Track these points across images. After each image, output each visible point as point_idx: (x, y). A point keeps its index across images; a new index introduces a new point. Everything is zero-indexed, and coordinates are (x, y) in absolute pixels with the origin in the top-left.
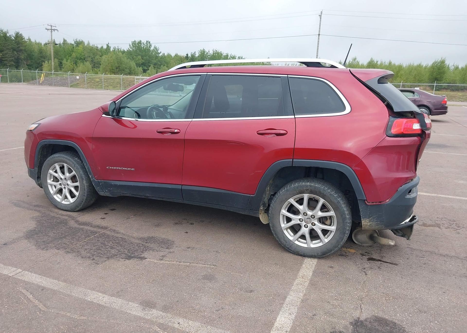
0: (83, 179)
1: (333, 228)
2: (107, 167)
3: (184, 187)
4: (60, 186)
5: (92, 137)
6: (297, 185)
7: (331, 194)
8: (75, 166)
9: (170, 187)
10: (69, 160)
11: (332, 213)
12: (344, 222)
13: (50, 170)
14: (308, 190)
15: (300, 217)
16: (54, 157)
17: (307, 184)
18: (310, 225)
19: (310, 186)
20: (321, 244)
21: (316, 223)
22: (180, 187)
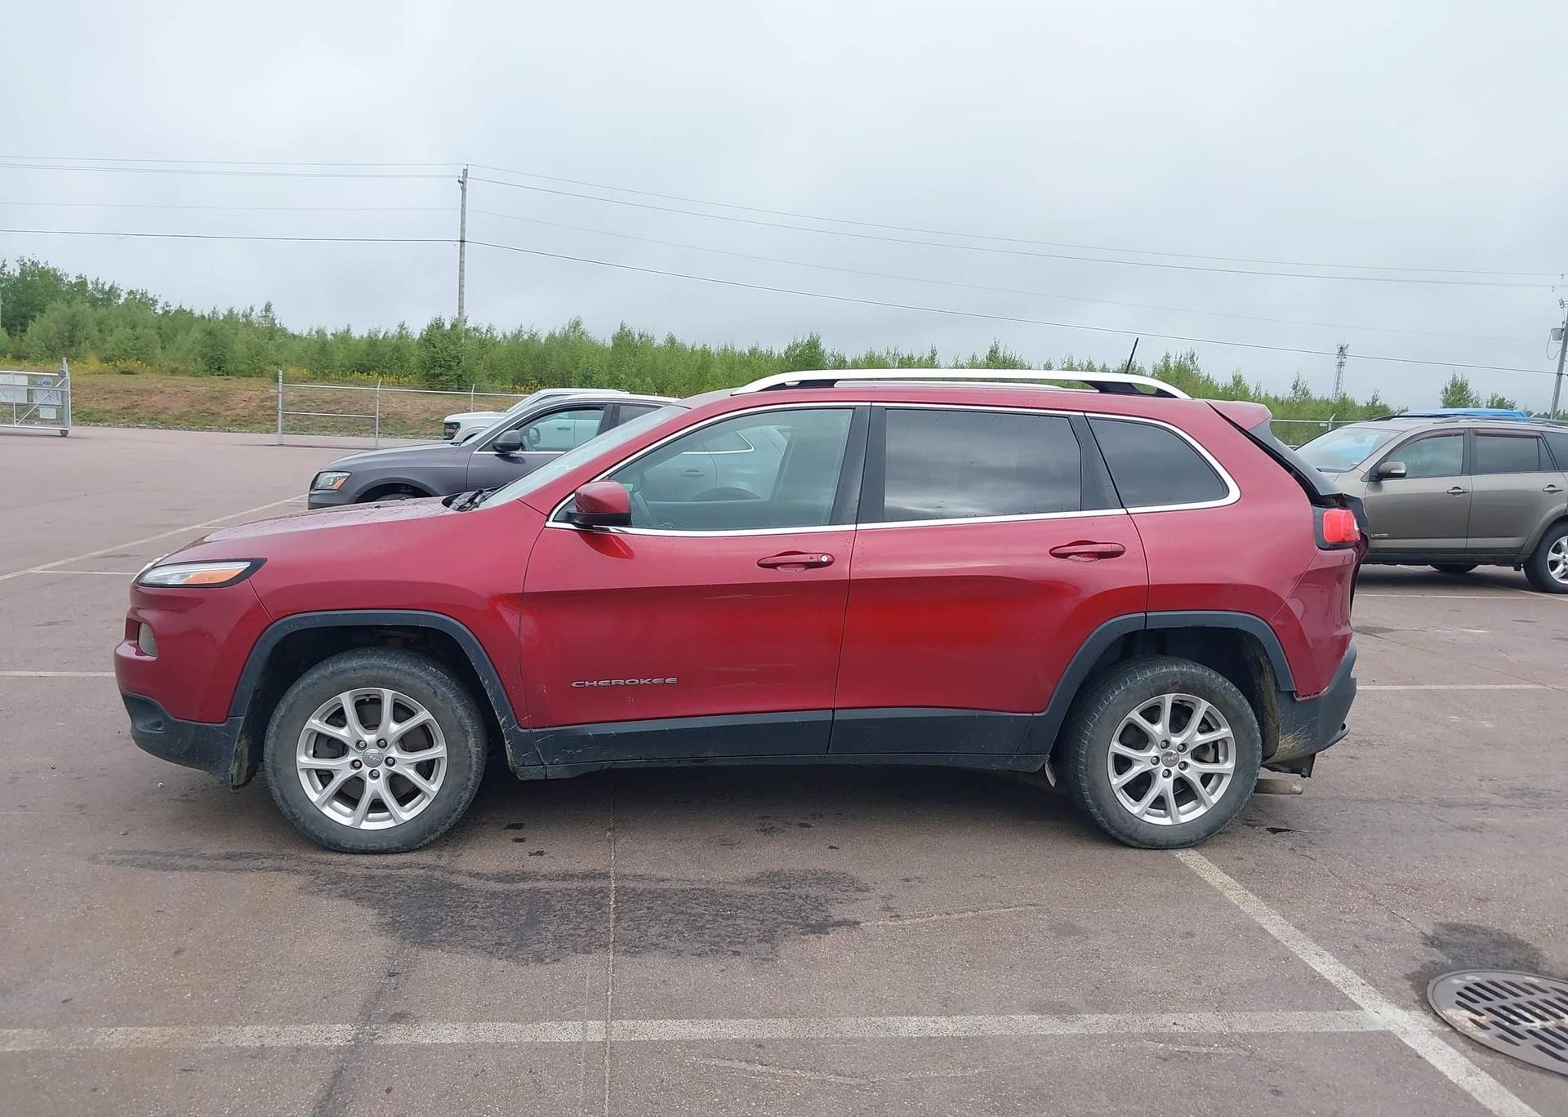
0: (467, 731)
1: (1228, 766)
2: (574, 684)
3: (840, 715)
4: (354, 771)
5: (521, 591)
6: (1149, 674)
7: (1225, 688)
8: (435, 692)
9: (797, 721)
10: (412, 674)
11: (1225, 732)
12: (1252, 749)
13: (314, 718)
14: (1177, 683)
15: (1153, 752)
16: (344, 671)
17: (1171, 669)
18: (1175, 770)
19: (1182, 673)
20: (1201, 811)
21: (1189, 760)
22: (826, 716)
